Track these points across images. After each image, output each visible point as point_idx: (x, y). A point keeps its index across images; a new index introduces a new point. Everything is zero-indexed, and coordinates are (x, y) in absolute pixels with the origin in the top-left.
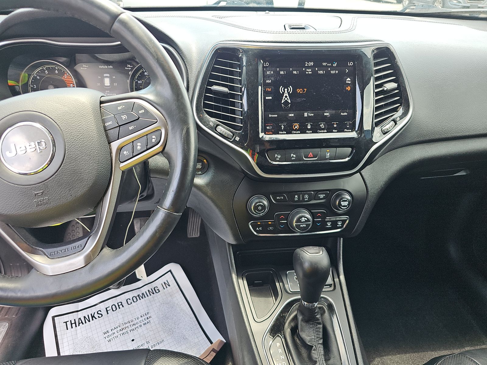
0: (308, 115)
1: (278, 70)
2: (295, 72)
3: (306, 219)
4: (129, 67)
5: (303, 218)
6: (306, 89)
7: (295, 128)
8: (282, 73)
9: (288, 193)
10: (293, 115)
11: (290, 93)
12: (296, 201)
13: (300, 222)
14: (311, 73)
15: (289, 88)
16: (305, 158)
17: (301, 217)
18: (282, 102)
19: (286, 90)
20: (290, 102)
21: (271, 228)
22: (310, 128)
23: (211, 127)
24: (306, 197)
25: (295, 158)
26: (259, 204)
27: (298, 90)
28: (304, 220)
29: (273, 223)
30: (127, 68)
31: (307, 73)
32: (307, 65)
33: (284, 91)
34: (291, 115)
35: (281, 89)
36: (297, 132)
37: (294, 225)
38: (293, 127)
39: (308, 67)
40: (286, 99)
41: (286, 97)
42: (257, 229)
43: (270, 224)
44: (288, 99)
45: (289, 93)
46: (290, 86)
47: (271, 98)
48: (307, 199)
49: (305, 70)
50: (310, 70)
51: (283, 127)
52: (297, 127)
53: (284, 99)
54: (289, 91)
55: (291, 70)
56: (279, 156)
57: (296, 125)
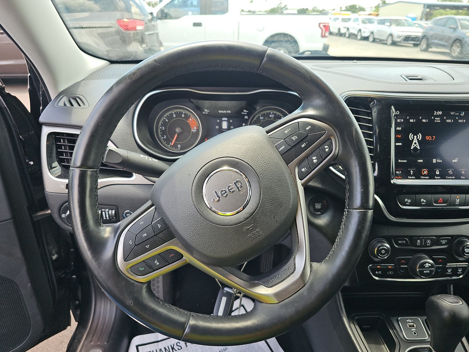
0: (436, 161)
1: (408, 118)
2: (424, 121)
3: (430, 265)
4: (245, 112)
5: (427, 264)
6: (435, 137)
7: (424, 173)
8: (411, 121)
9: (410, 237)
10: (422, 161)
11: (420, 140)
12: (419, 246)
13: (424, 267)
14: (439, 121)
15: (418, 135)
16: (435, 203)
17: (425, 263)
18: (412, 148)
19: (415, 137)
20: (419, 148)
21: (390, 272)
22: (438, 173)
23: (341, 170)
24: (428, 242)
25: (424, 203)
26: (382, 247)
27: (427, 137)
28: (428, 266)
29: (393, 267)
30: (243, 112)
31: (436, 121)
32: (436, 114)
33: (414, 138)
34: (420, 161)
35: (411, 136)
36: (426, 178)
37: (418, 270)
38: (422, 172)
39: (437, 116)
40: (415, 145)
41: (415, 143)
42: (377, 272)
43: (390, 268)
44: (417, 145)
45: (418, 140)
46: (420, 134)
47: (400, 144)
48: (429, 245)
49: (434, 118)
50: (439, 119)
51: (412, 172)
52: (425, 173)
53: (414, 145)
54: (418, 138)
55: (420, 118)
56: (409, 201)
57: (425, 171)
